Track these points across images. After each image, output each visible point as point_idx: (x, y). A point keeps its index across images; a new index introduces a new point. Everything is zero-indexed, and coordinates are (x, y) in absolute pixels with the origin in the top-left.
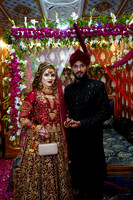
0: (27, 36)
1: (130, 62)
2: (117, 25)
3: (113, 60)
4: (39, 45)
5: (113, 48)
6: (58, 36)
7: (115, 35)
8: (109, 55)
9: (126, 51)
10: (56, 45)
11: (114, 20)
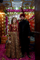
0: (10, 11)
1: (33, 18)
2: (30, 9)
3: (29, 18)
4: (12, 13)
5: (29, 15)
6: (17, 11)
7: (30, 11)
8: (29, 16)
9: (33, 15)
10: (16, 14)
11: (30, 8)
